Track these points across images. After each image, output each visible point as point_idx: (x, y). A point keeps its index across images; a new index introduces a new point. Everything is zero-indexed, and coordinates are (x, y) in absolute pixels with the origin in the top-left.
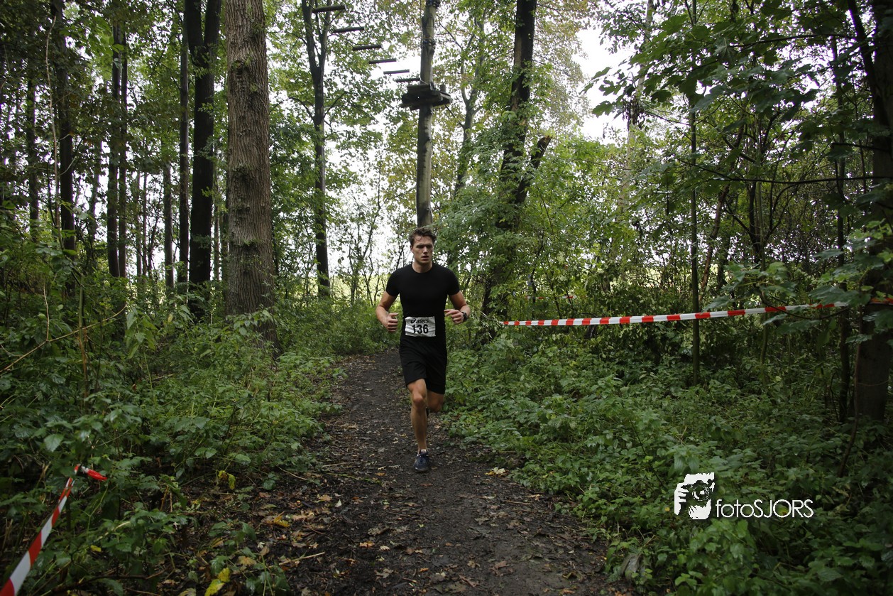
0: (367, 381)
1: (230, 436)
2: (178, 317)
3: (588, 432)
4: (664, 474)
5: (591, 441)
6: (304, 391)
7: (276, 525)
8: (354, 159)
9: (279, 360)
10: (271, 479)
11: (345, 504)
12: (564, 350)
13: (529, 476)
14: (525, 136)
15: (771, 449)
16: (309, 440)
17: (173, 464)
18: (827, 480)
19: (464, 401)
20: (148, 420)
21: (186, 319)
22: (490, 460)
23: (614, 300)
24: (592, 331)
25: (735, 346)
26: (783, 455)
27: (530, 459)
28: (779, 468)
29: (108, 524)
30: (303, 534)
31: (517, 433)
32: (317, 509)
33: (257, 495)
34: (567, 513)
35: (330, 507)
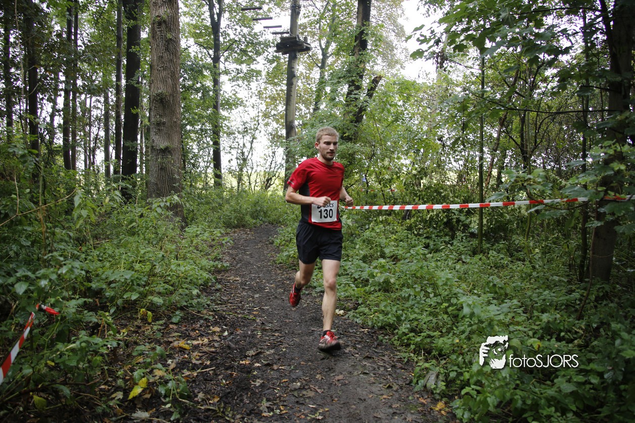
0: (247, 246)
1: (149, 284)
2: (112, 200)
3: (403, 285)
4: (456, 316)
5: (405, 292)
6: (202, 253)
7: (180, 347)
8: (241, 89)
9: (185, 231)
10: (178, 315)
11: (231, 334)
12: (388, 227)
13: (361, 316)
14: (363, 75)
15: (531, 300)
16: (205, 288)
17: (108, 304)
18: (569, 322)
20: (90, 272)
21: (118, 201)
23: (424, 193)
24: (408, 214)
25: (508, 228)
26: (539, 304)
27: (362, 304)
28: (536, 313)
29: (60, 346)
30: (200, 354)
31: (353, 285)
32: (210, 337)
33: (167, 326)
34: (387, 343)
35: (219, 336)
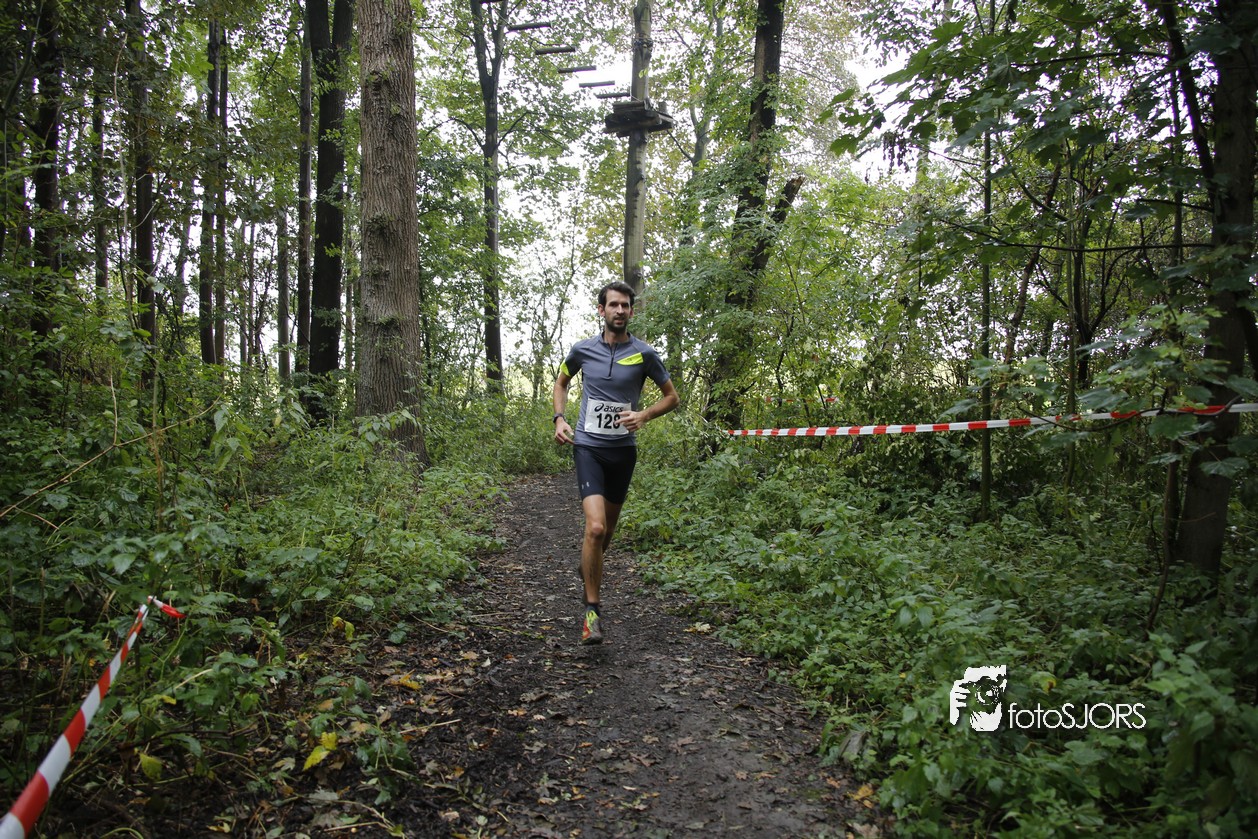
0: (542, 509)
1: (350, 573)
2: (288, 419)
3: (823, 579)
6: (458, 521)
7: (402, 686)
8: (540, 204)
9: (423, 478)
10: (400, 630)
11: (494, 664)
12: (810, 471)
13: (741, 634)
14: (767, 177)
15: (1062, 605)
16: (456, 583)
17: (276, 609)
18: (1125, 645)
19: (671, 537)
20: (244, 551)
21: (299, 421)
22: (692, 614)
23: (880, 404)
25: (1044, 470)
26: (1074, 613)
27: (746, 612)
28: (1065, 628)
29: (186, 673)
30: (436, 698)
31: (729, 577)
32: (457, 669)
33: (381, 649)
34: (783, 682)
35: (475, 667)
